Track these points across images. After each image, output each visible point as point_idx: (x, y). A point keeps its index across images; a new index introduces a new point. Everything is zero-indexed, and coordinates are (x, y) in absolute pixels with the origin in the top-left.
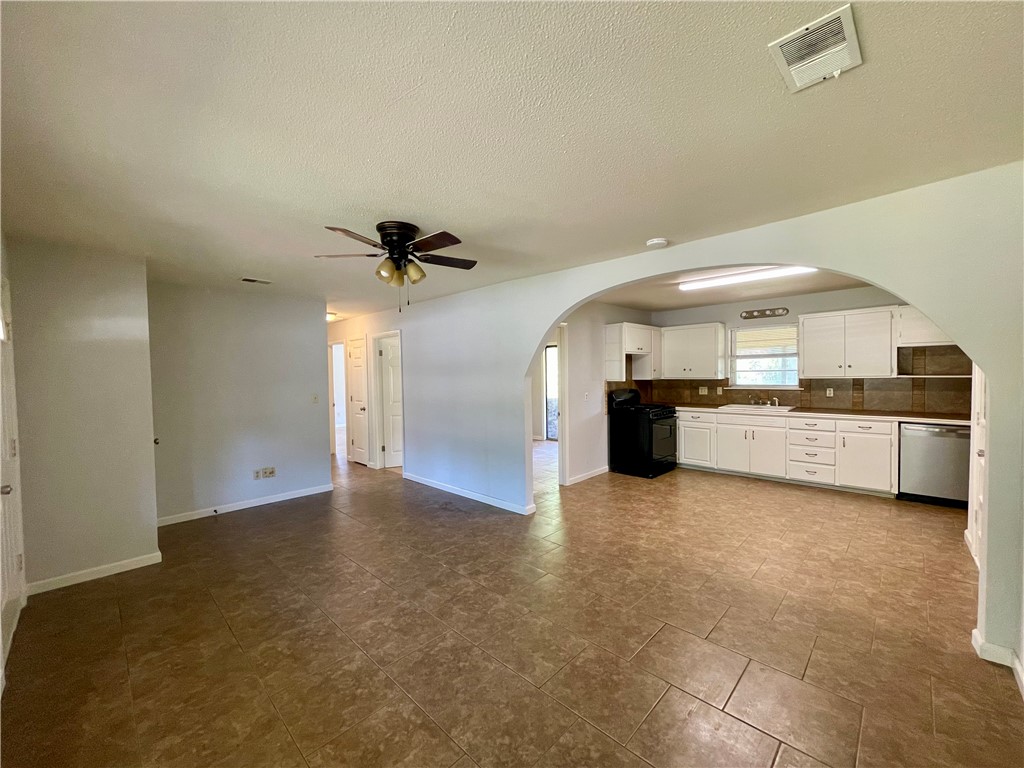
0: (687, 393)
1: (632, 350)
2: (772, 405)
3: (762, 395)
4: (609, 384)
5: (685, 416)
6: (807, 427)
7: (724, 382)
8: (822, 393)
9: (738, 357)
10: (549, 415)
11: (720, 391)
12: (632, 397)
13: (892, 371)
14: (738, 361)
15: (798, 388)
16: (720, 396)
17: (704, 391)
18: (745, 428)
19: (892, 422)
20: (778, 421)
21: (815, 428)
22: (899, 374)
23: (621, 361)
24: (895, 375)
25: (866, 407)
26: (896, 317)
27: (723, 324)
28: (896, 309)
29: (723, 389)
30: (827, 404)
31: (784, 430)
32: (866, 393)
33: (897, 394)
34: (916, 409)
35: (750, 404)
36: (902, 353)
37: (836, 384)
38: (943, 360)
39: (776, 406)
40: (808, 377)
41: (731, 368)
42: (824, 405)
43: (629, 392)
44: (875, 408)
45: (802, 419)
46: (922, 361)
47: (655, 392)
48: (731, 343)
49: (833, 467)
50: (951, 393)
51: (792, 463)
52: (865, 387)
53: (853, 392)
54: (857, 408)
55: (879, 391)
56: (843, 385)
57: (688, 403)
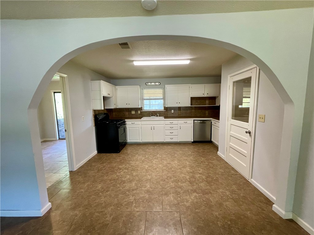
0: (127, 113)
1: (106, 94)
2: (157, 116)
3: (153, 113)
4: (95, 111)
5: (129, 123)
6: (170, 124)
7: (141, 109)
8: (170, 112)
9: (145, 99)
10: (59, 127)
11: (139, 112)
12: (105, 116)
13: (189, 104)
14: (145, 101)
15: (163, 110)
16: (140, 114)
17: (133, 112)
18: (152, 126)
19: (192, 120)
20: (160, 122)
21: (173, 124)
23: (101, 99)
25: (182, 115)
26: (191, 87)
27: (140, 86)
28: (190, 85)
29: (140, 111)
30: (173, 115)
31: (163, 125)
32: (182, 111)
33: (189, 111)
34: (193, 115)
35: (150, 116)
36: (192, 99)
37: (174, 108)
38: (199, 101)
39: (158, 117)
40: (166, 106)
41: (142, 103)
42: (171, 116)
43: (104, 114)
44: (184, 116)
45: (169, 121)
46: (194, 101)
47: (114, 113)
48: (142, 94)
49: (177, 136)
50: (200, 110)
51: (166, 136)
52: (181, 109)
53: (179, 111)
54: (179, 116)
55: (184, 111)
56: (176, 109)
57: (128, 117)
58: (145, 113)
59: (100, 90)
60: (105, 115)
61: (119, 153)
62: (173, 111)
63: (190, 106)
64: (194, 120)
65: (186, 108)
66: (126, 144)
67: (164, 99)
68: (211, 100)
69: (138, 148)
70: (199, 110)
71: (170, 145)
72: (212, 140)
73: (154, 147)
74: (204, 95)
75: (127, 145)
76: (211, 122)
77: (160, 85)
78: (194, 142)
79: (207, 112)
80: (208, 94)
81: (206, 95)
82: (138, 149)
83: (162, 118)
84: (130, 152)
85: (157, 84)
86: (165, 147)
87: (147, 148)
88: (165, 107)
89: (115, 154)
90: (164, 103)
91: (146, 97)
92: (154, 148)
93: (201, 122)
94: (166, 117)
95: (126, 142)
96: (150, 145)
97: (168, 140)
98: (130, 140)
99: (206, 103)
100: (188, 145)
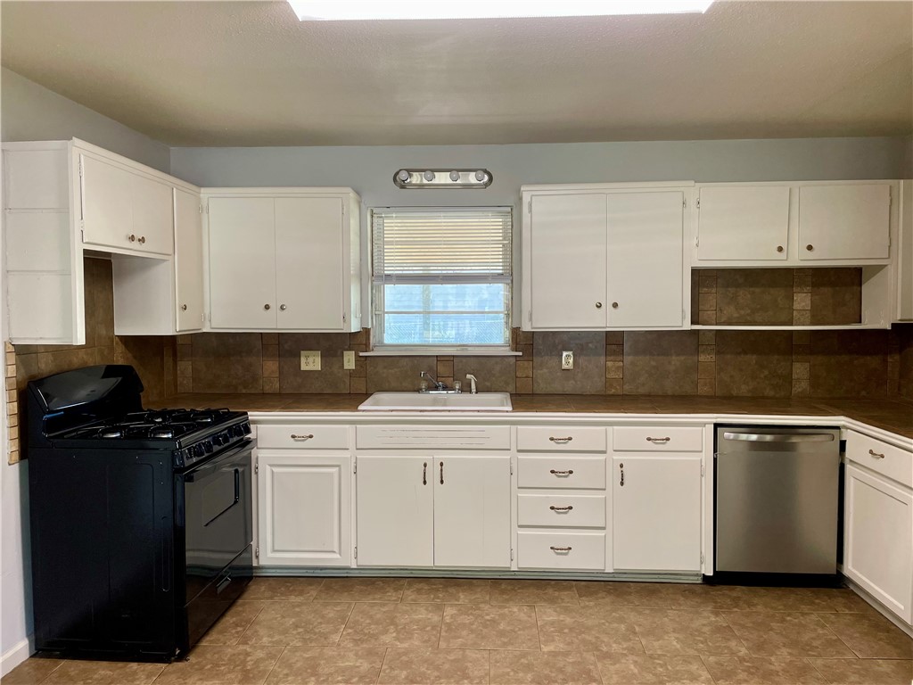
0: (270, 367)
1: (109, 240)
2: (462, 390)
3: (441, 369)
4: (23, 353)
5: (275, 437)
6: (553, 446)
7: (360, 340)
8: (553, 362)
9: (389, 278)
11: (349, 361)
13: (683, 318)
14: (390, 290)
15: (507, 352)
16: (351, 373)
17: (311, 362)
18: (425, 457)
19: (704, 425)
21: (570, 446)
22: (693, 323)
24: (688, 324)
25: (627, 388)
26: (692, 203)
27: (358, 193)
28: (691, 190)
29: (357, 357)
30: (569, 387)
31: (505, 456)
32: (628, 359)
33: (676, 361)
34: (703, 390)
35: (418, 390)
36: (703, 279)
37: (578, 342)
38: (744, 295)
39: (474, 397)
40: (526, 327)
41: (373, 305)
42: (557, 387)
43: (104, 377)
44: (642, 390)
45: (542, 427)
46: (712, 298)
47: (185, 367)
48: (372, 244)
49: (601, 533)
50: (753, 359)
51: (522, 532)
52: (626, 348)
53: (609, 358)
54: (613, 390)
55: (648, 357)
56: (590, 345)
57: (274, 394)
58: (385, 367)
59: (63, 210)
60: (112, 382)
61: (182, 657)
62: (567, 360)
63: (687, 326)
64: (717, 426)
65: (658, 342)
66: (250, 578)
67: (512, 275)
68: (827, 290)
69: (331, 613)
70: (745, 353)
71: (552, 601)
72: (850, 569)
73: (439, 608)
74: (782, 255)
75: (253, 587)
76: (843, 444)
77: (486, 185)
78: (720, 579)
79: (801, 370)
80: (810, 248)
81: (796, 258)
82: (324, 628)
83: (498, 404)
84: (260, 654)
85: (472, 178)
86: (517, 611)
87: (393, 622)
88: (516, 333)
89: (149, 667)
90: (514, 307)
91: (393, 262)
92: (436, 618)
93: (768, 438)
94: (525, 399)
95: (251, 568)
96: (410, 594)
97: (535, 557)
98: (274, 551)
99: (796, 306)
100: (680, 605)
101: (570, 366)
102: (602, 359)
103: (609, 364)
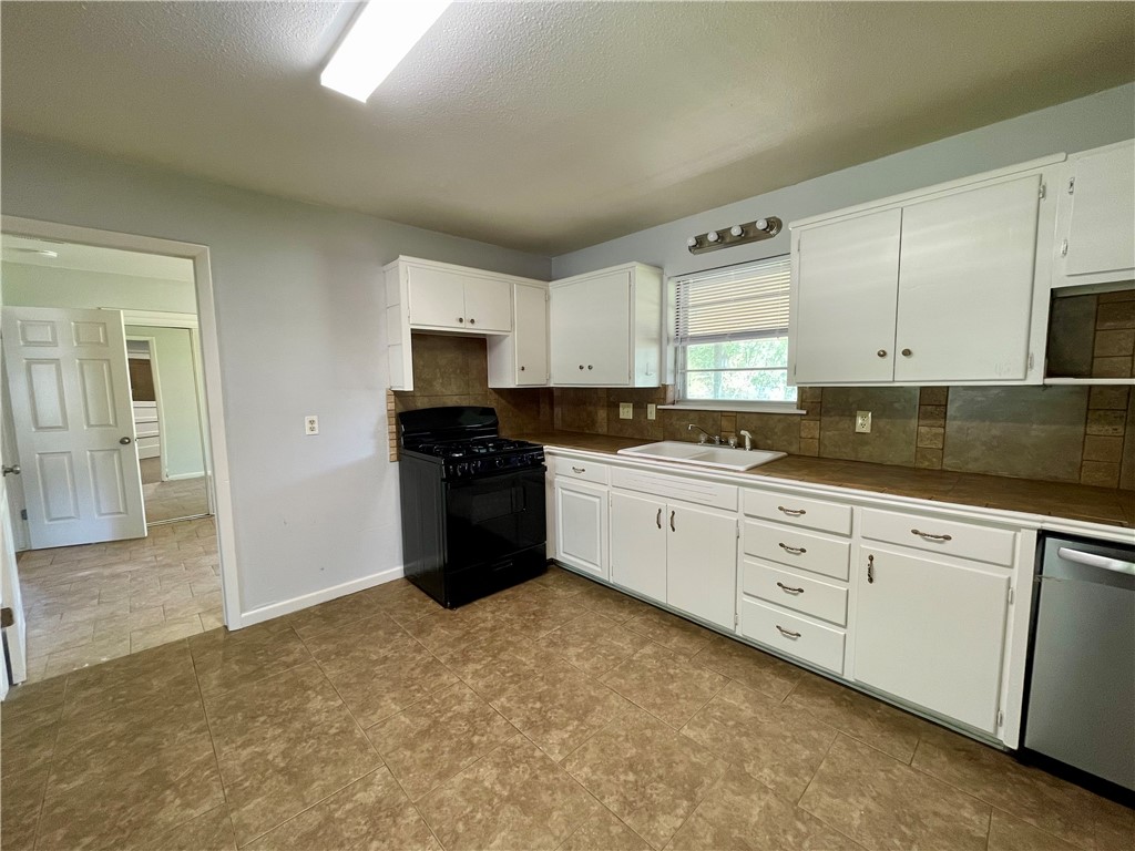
0: (602, 414)
1: (436, 322)
7: (659, 395)
8: (844, 424)
11: (652, 412)
13: (1028, 365)
16: (653, 423)
17: (626, 412)
18: (661, 503)
21: (801, 520)
22: (1049, 373)
24: (1037, 377)
25: (950, 462)
27: (659, 266)
28: (1058, 165)
29: (657, 409)
30: (865, 454)
31: (733, 518)
32: (954, 425)
35: (699, 442)
39: (745, 452)
41: (678, 365)
44: (973, 467)
45: (772, 493)
47: (558, 412)
49: (840, 631)
51: (748, 600)
52: (951, 410)
53: (921, 422)
54: (927, 463)
55: (987, 423)
56: (896, 405)
57: (603, 435)
58: (678, 419)
62: (863, 423)
64: (1043, 535)
78: (1025, 757)
88: (802, 389)
98: (564, 552)
100: (930, 766)
101: (867, 429)
102: (914, 422)
103: (923, 430)
